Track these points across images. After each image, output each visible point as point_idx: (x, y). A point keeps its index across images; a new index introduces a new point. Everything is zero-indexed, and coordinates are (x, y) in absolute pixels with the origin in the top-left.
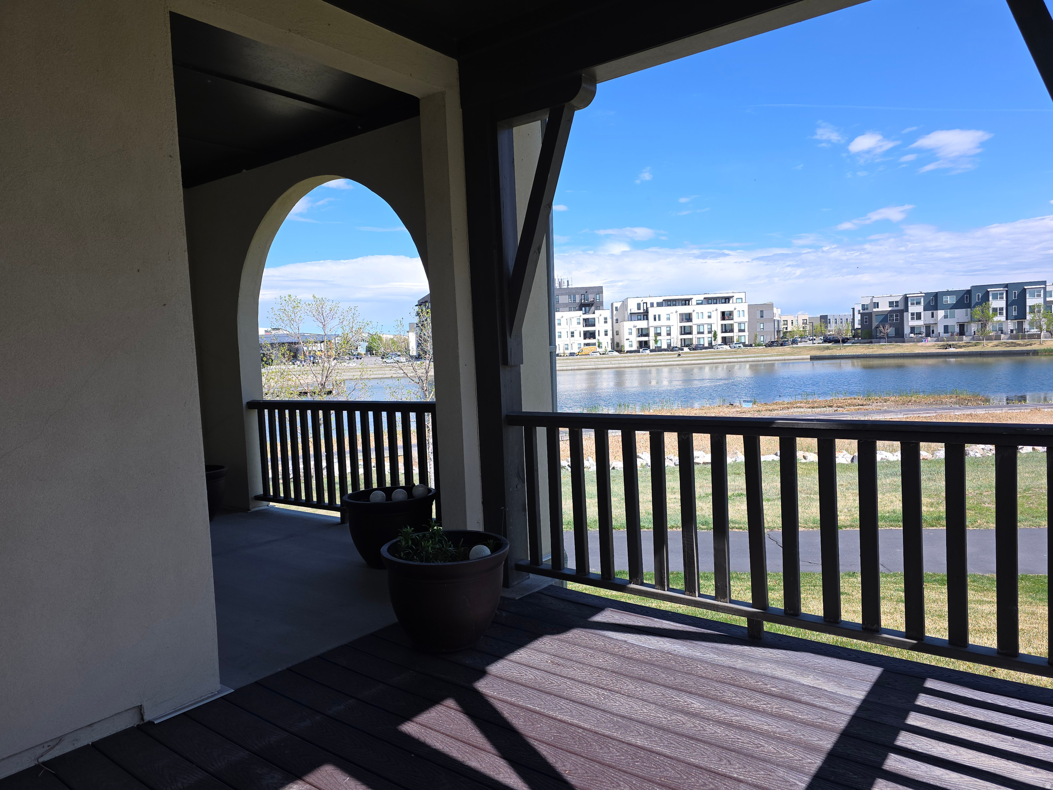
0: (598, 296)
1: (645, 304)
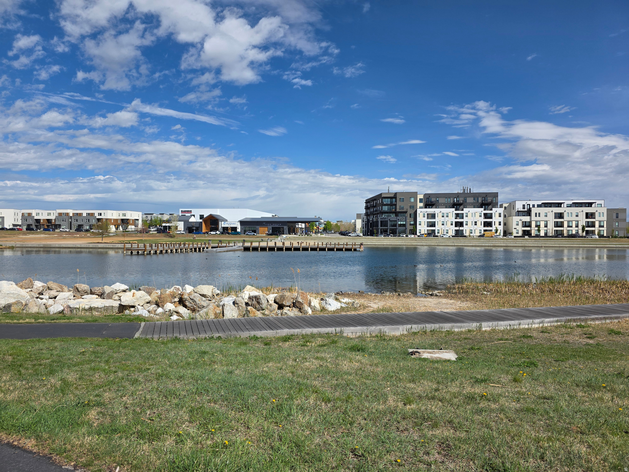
0: (494, 199)
1: (528, 206)
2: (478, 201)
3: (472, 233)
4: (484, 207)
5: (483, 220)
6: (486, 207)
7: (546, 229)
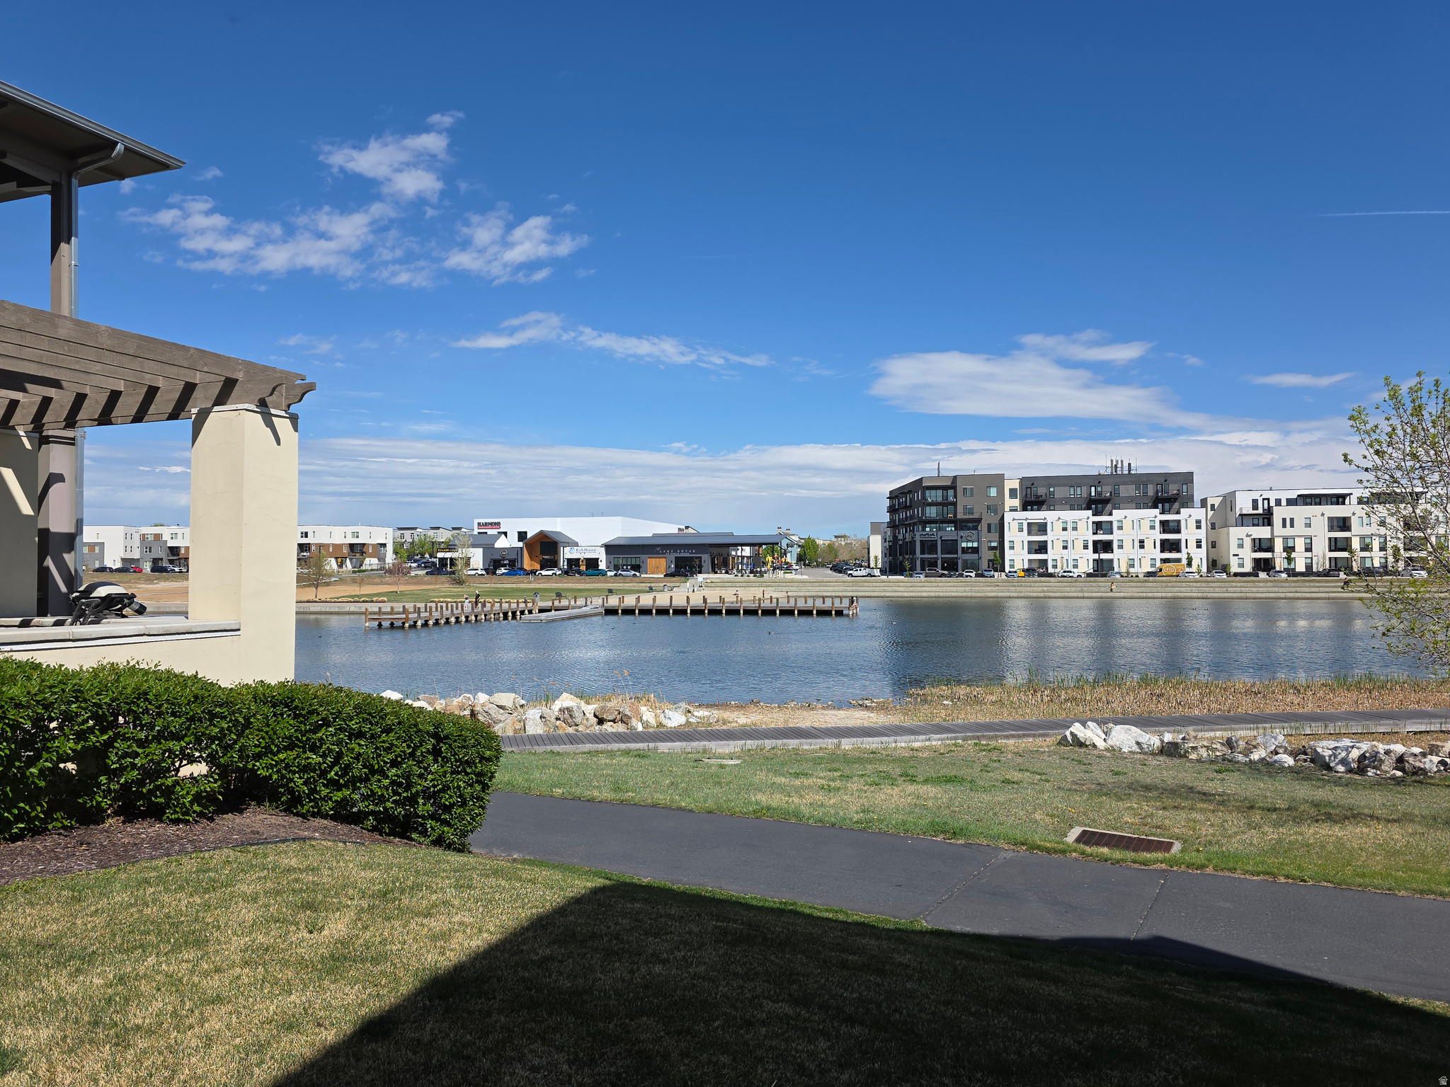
0: (1185, 487)
1: (1266, 502)
2: (1145, 493)
3: (1133, 566)
4: (1160, 505)
5: (1159, 536)
6: (1167, 505)
7: (1309, 554)
